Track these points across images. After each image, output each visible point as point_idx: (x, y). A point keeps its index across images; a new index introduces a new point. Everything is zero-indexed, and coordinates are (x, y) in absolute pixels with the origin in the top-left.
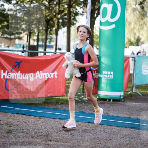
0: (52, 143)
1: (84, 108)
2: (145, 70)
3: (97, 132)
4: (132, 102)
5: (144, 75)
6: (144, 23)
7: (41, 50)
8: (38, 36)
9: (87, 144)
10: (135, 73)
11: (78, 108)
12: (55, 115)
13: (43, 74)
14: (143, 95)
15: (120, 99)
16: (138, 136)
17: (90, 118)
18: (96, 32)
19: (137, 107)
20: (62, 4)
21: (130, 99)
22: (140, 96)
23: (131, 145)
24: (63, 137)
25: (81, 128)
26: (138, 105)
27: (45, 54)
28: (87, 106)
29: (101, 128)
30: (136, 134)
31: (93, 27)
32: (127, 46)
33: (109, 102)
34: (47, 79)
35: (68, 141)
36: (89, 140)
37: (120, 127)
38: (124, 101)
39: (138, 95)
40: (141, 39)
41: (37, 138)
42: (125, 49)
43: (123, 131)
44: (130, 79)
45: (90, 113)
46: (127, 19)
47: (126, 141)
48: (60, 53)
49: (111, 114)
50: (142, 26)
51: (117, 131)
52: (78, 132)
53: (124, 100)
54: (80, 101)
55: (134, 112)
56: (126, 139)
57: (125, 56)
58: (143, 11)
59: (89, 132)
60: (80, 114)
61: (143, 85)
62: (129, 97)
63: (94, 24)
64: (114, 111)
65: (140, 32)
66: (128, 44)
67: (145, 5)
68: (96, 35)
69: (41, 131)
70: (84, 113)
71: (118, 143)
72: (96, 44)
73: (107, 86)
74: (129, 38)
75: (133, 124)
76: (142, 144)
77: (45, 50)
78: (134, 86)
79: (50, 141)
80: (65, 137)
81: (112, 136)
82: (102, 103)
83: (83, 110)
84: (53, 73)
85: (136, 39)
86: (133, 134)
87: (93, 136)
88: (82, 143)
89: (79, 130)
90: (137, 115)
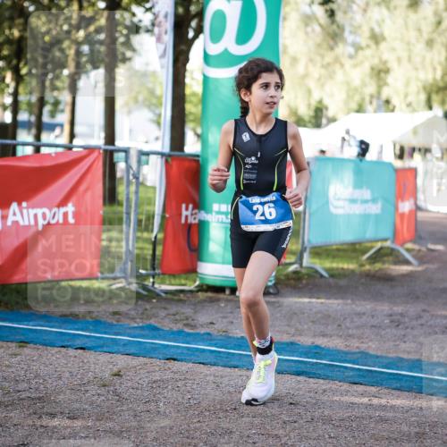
0: (56, 422)
1: (155, 316)
2: (339, 199)
3: (195, 386)
4: (300, 297)
5: (336, 215)
6: (337, 60)
7: (24, 136)
8: (15, 94)
9: (166, 422)
10: (310, 208)
11: (137, 314)
12: (67, 337)
13: (32, 212)
14: (334, 274)
16: (315, 398)
17: (174, 346)
18: (193, 84)
19: (314, 310)
21: (294, 287)
22: (324, 277)
23: (296, 425)
24: (92, 404)
25: (147, 375)
26: (318, 305)
27: (37, 150)
28: (165, 308)
30: (310, 392)
31: (185, 70)
33: (232, 297)
34: (44, 226)
35: (106, 414)
36: (170, 413)
38: (277, 294)
39: (318, 276)
40: (327, 108)
41: (10, 408)
45: (175, 329)
46: (285, 47)
47: (280, 414)
48: (85, 148)
49: (238, 332)
50: (330, 68)
52: (137, 389)
53: (276, 291)
54: (145, 293)
55: (306, 327)
56: (279, 407)
58: (333, 22)
60: (143, 333)
61: (332, 245)
62: (292, 282)
63: (187, 60)
65: (323, 86)
67: (339, 5)
68: (194, 94)
69: (24, 386)
70: (156, 329)
71: (257, 421)
72: (193, 121)
73: (224, 249)
74: (292, 104)
75: (301, 362)
76: (327, 420)
77: (38, 137)
78: (306, 248)
79: (53, 415)
80: (98, 402)
82: (211, 300)
83: (152, 322)
84: (63, 210)
85: (313, 108)
86: (301, 392)
87: (183, 398)
88: (149, 421)
89: (140, 382)
90: (315, 336)
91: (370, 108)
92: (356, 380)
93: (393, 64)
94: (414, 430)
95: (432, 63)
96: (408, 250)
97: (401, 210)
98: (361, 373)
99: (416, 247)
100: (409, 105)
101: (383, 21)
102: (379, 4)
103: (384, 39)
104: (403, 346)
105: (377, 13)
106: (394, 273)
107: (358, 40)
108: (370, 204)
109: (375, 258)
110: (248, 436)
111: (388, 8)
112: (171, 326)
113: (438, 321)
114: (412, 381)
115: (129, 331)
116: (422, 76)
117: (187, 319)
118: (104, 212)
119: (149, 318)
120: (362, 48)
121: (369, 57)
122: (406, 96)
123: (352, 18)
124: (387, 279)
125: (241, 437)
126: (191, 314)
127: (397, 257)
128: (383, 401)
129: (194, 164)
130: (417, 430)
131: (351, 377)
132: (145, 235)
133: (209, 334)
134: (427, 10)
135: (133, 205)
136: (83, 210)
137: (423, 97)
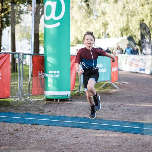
1: (30, 110)
3: (43, 133)
4: (79, 101)
6: (91, 21)
9: (33, 146)
11: (23, 109)
15: (67, 99)
16: (84, 135)
17: (36, 120)
18: (41, 31)
20: (5, 2)
21: (78, 98)
23: (78, 145)
24: (7, 141)
25: (27, 130)
26: (85, 104)
28: (33, 107)
29: (47, 129)
30: (82, 133)
32: (74, 44)
33: (56, 102)
35: (13, 144)
36: (35, 143)
37: (66, 127)
38: (71, 101)
42: (71, 48)
43: (70, 131)
44: (77, 78)
45: (37, 114)
46: (73, 17)
47: (73, 141)
48: (4, 53)
49: (58, 114)
50: (88, 24)
51: (64, 131)
52: (23, 135)
54: (26, 102)
55: (81, 111)
56: (72, 139)
57: (71, 55)
59: (34, 134)
60: (26, 115)
62: (77, 96)
64: (60, 111)
66: (75, 42)
67: (91, 2)
70: (30, 114)
71: (64, 144)
72: (43, 43)
73: (53, 86)
74: (76, 36)
75: (79, 123)
76: (88, 142)
78: (81, 85)
80: (10, 140)
81: (59, 137)
82: (49, 104)
83: (29, 112)
86: (79, 134)
87: (39, 137)
88: (27, 146)
89: (24, 132)
90: (84, 114)
91: (103, 37)
92: (98, 128)
93: (109, 22)
94: (117, 145)
95: (122, 21)
96: (115, 84)
97: (113, 71)
98: (100, 126)
99: (118, 83)
100: (115, 35)
101: (106, 7)
102: (104, 2)
103: (106, 13)
104: (114, 116)
105: (104, 5)
106: (111, 92)
107: (98, 14)
108: (102, 69)
109: (105, 87)
110: (61, 149)
111: (107, 3)
112: (35, 113)
113: (126, 107)
114: (117, 128)
115: (21, 115)
116: (119, 25)
117: (41, 110)
118: (11, 75)
119: (28, 110)
120: (99, 17)
121: (102, 20)
122: (114, 32)
123: (96, 7)
124: (109, 94)
125: (59, 150)
126: (42, 109)
127: (112, 86)
128: (107, 135)
129: (42, 57)
130: (118, 144)
131: (97, 127)
132: (26, 82)
133: (48, 115)
134: (120, 3)
135: (21, 72)
136: (4, 75)
137: (120, 32)
